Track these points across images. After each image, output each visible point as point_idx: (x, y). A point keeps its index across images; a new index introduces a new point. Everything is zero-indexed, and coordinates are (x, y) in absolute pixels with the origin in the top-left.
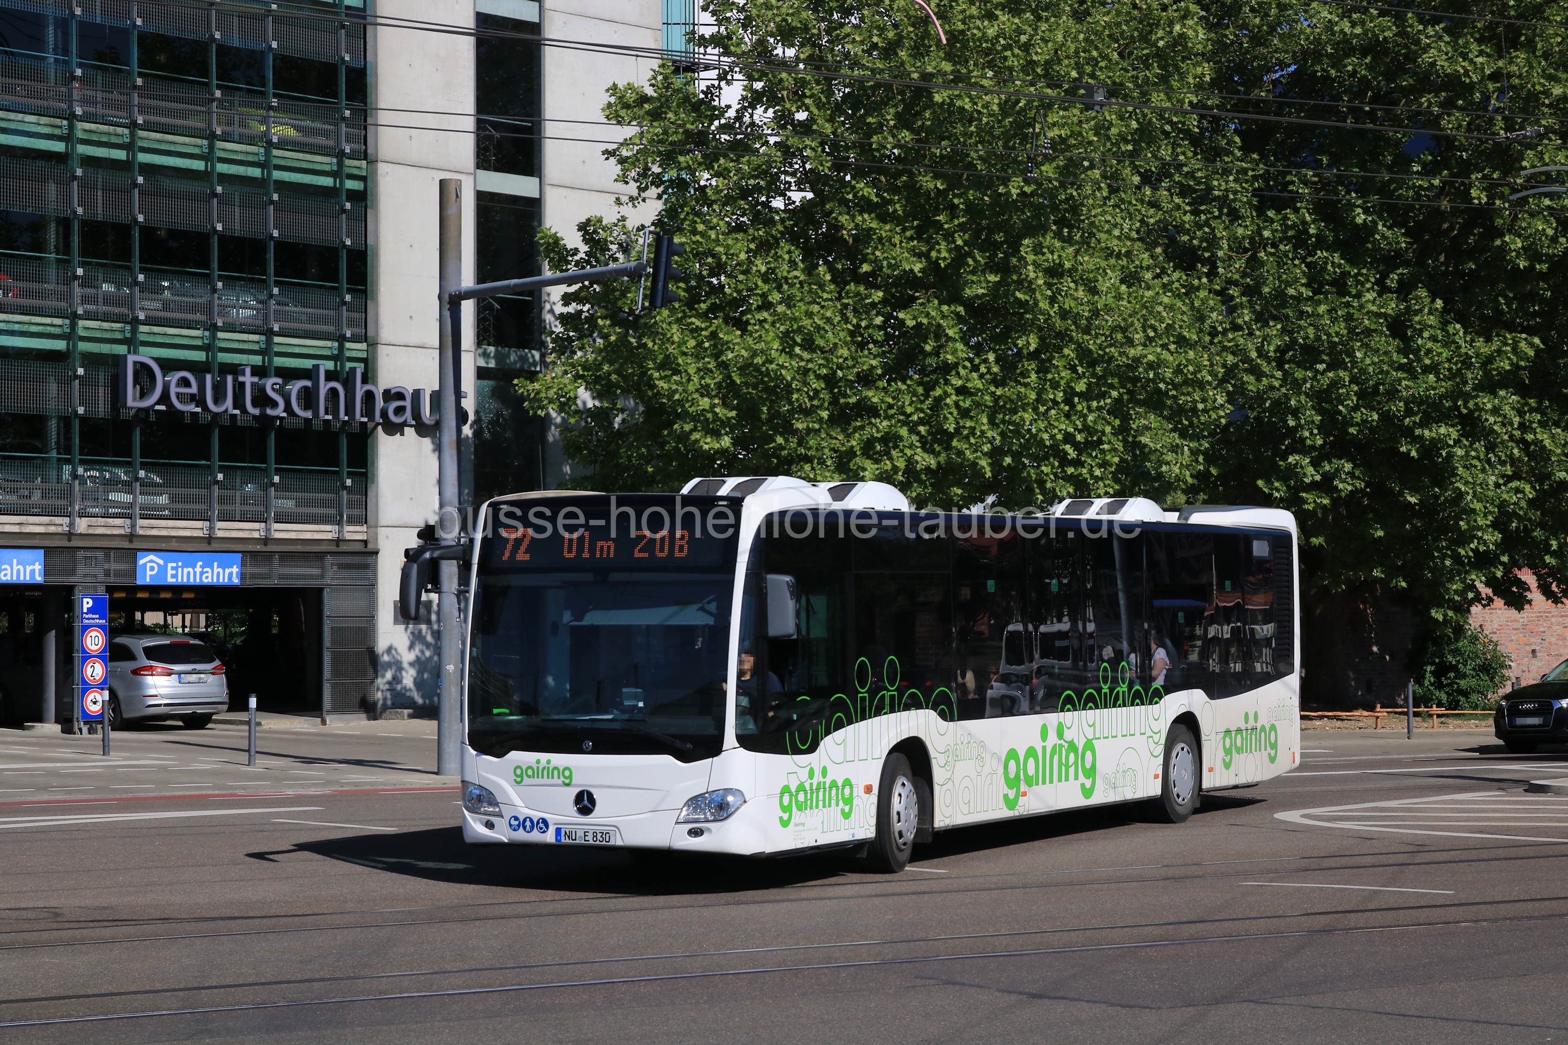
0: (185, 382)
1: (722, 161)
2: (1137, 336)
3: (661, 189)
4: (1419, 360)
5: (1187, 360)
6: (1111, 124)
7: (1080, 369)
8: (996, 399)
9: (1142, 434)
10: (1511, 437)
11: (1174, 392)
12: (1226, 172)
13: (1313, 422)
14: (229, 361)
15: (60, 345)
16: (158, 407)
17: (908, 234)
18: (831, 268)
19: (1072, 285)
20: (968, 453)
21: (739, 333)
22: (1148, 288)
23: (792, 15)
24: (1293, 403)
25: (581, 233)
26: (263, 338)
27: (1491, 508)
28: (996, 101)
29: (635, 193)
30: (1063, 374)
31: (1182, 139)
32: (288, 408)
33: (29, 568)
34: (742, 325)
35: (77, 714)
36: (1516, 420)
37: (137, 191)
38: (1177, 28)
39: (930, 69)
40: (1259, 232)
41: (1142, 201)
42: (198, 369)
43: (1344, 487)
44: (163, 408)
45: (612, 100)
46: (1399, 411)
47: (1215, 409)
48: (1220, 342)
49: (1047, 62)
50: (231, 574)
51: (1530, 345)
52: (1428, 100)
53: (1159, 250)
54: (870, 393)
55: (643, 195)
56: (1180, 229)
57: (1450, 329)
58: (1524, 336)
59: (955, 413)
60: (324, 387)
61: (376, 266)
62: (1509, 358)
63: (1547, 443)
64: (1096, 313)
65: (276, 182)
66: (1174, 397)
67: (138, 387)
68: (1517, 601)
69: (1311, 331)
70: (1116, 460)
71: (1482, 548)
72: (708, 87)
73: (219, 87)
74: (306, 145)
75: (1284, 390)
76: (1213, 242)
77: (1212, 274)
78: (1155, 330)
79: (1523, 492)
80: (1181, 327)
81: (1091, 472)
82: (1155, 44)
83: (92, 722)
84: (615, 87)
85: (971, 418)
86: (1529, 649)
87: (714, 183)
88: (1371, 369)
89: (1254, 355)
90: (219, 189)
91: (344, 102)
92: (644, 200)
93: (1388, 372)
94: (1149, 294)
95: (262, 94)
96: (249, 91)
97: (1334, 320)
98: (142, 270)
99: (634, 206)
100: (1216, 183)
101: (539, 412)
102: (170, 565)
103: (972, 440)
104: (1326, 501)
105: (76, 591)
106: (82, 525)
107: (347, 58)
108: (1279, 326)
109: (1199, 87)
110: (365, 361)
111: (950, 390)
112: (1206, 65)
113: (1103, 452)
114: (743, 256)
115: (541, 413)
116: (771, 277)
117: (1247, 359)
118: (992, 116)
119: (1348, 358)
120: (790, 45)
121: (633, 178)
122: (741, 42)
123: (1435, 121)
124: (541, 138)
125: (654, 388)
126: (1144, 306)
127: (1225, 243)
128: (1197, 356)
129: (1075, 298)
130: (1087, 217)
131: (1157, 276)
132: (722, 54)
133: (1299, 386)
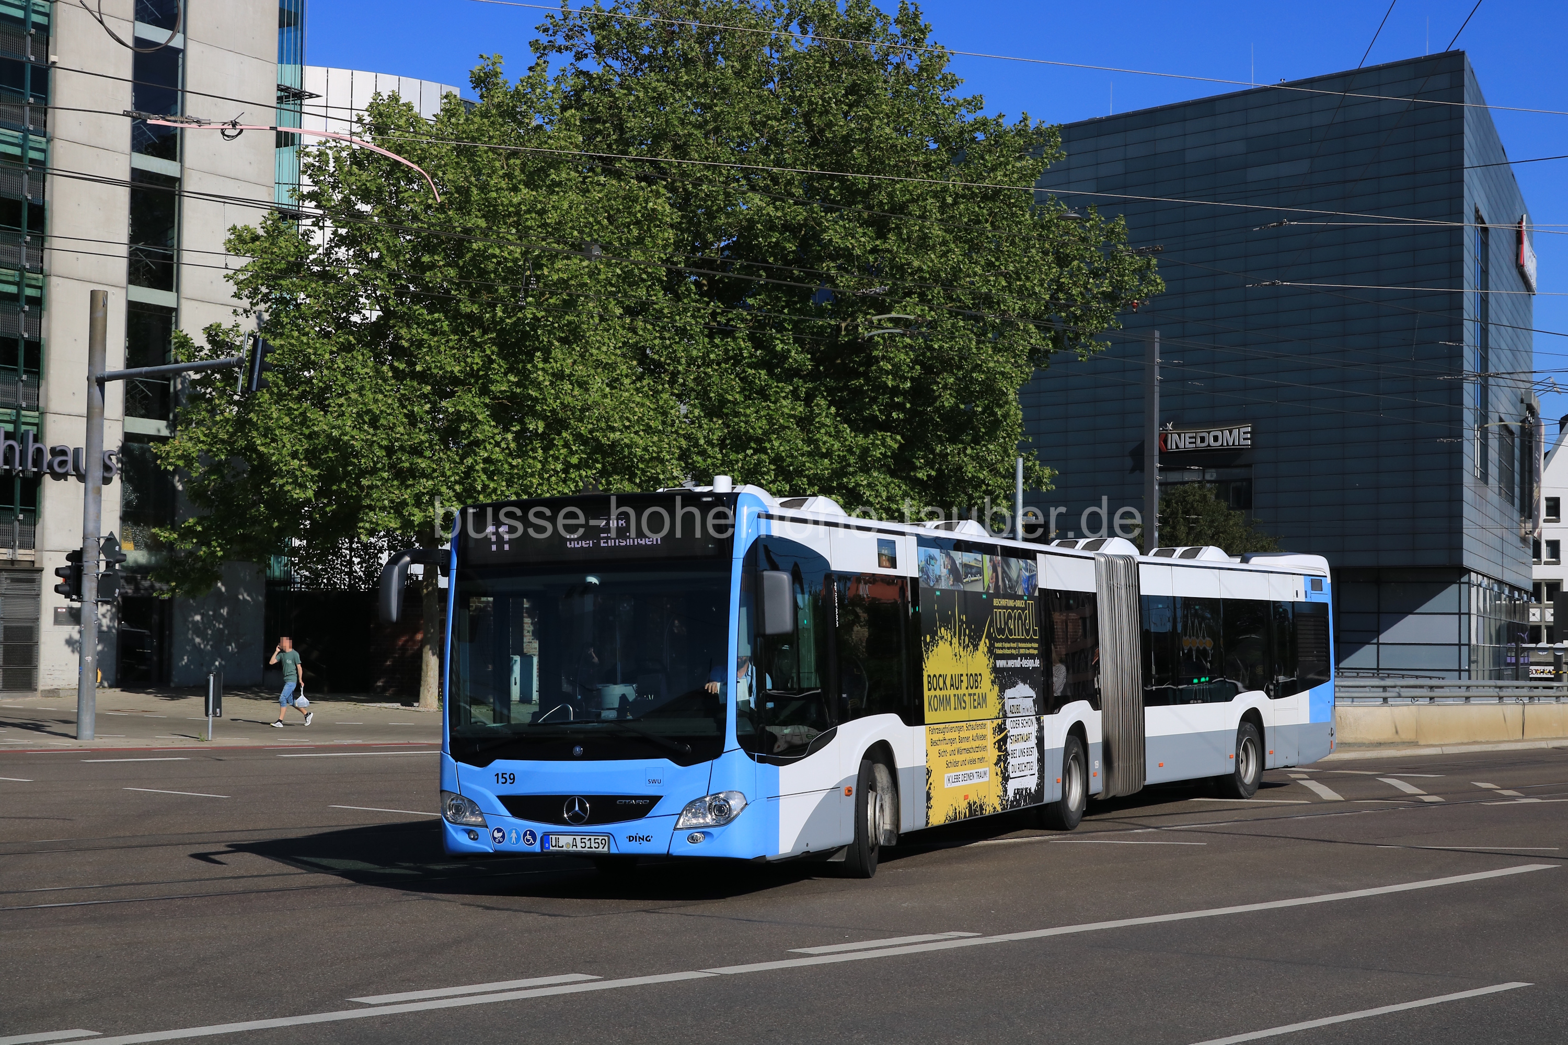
1: (314, 285)
2: (616, 425)
3: (269, 303)
4: (818, 447)
5: (653, 443)
6: (599, 270)
7: (574, 448)
8: (512, 467)
12: (685, 310)
17: (451, 344)
18: (392, 367)
19: (570, 387)
21: (322, 413)
22: (627, 391)
23: (370, 181)
25: (205, 335)
28: (518, 250)
29: (248, 307)
30: (562, 451)
31: (654, 285)
34: (325, 409)
36: (884, 495)
38: (650, 205)
39: (470, 225)
40: (708, 353)
41: (624, 328)
45: (232, 237)
49: (556, 224)
51: (894, 442)
52: (828, 266)
53: (635, 363)
54: (419, 461)
55: (255, 308)
57: (841, 427)
58: (889, 434)
59: (484, 477)
60: (4, 444)
61: (47, 355)
62: (880, 449)
64: (587, 408)
66: (643, 472)
69: (742, 424)
72: (305, 231)
77: (672, 382)
78: (630, 421)
82: (635, 215)
84: (234, 228)
85: (494, 480)
87: (308, 302)
88: (783, 454)
89: (702, 442)
91: (26, 230)
92: (255, 312)
93: (796, 457)
94: (627, 394)
97: (759, 418)
99: (248, 317)
100: (678, 318)
101: (169, 467)
107: (29, 198)
108: (720, 422)
109: (665, 247)
110: (36, 425)
111: (478, 458)
112: (671, 231)
114: (327, 356)
115: (170, 468)
116: (348, 372)
117: (696, 445)
118: (515, 261)
119: (768, 445)
120: (368, 203)
121: (246, 296)
122: (330, 200)
123: (831, 280)
124: (179, 264)
125: (255, 450)
126: (622, 403)
127: (683, 361)
128: (660, 441)
129: (573, 396)
130: (583, 336)
131: (634, 382)
132: (317, 207)
133: (733, 464)
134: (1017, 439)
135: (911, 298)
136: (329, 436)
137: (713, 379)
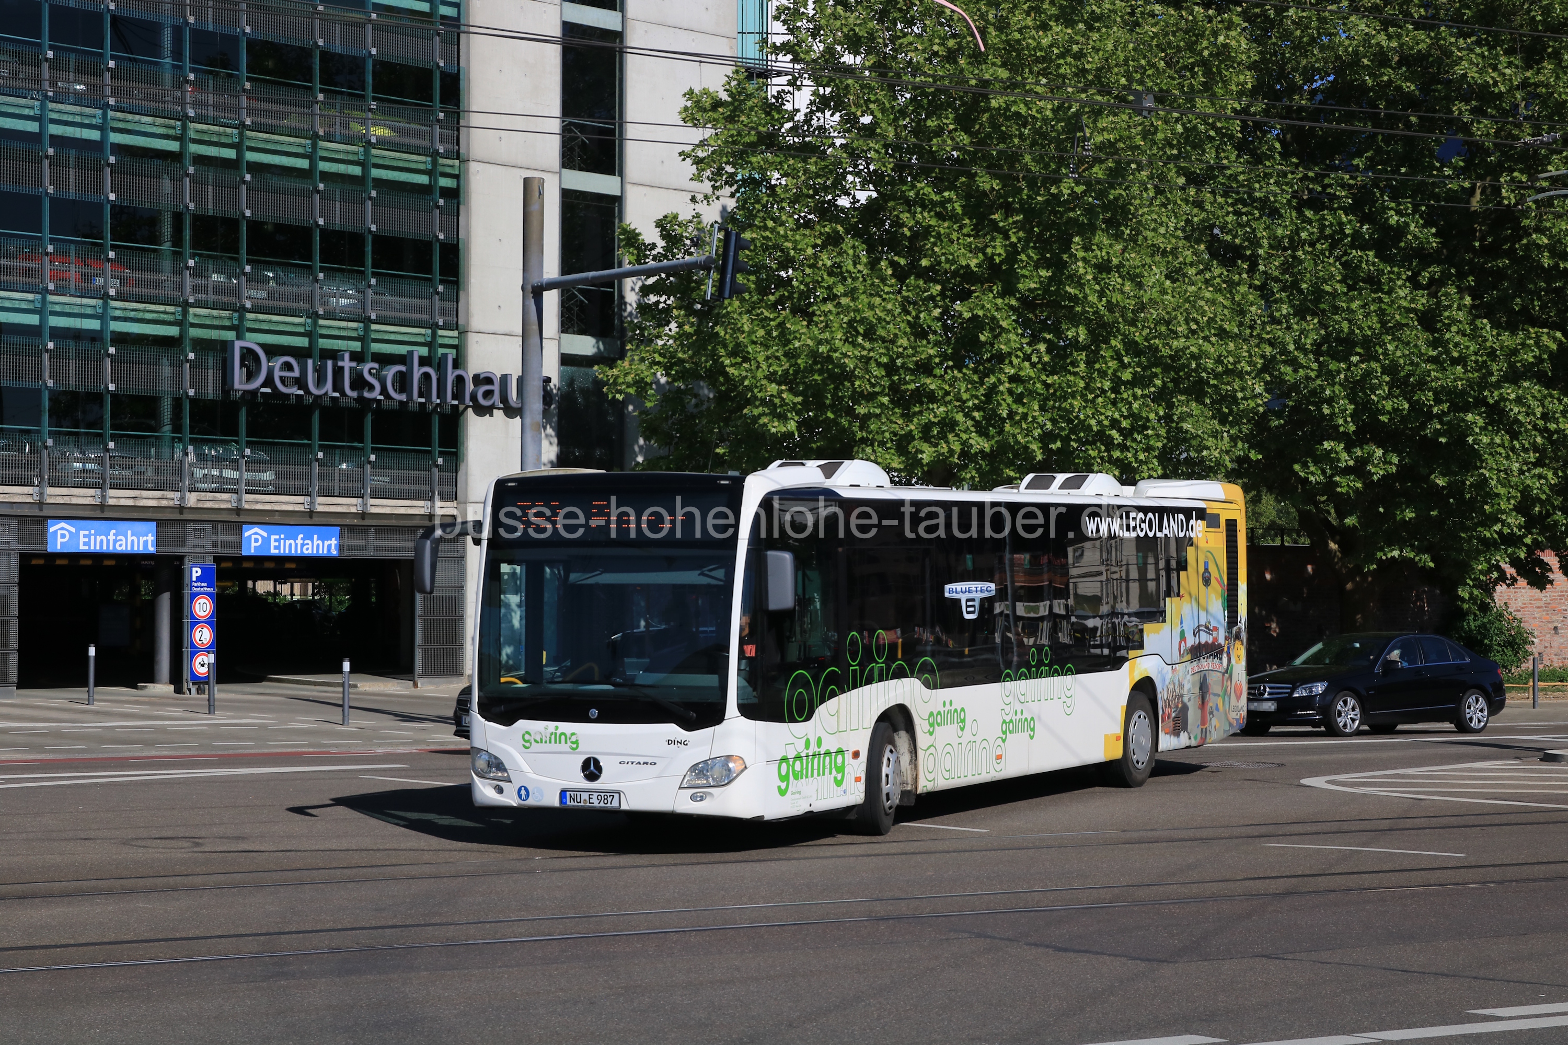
0: (288, 367)
1: (791, 162)
2: (1180, 329)
3: (735, 187)
4: (1448, 352)
5: (1228, 351)
6: (1156, 128)
7: (1126, 360)
8: (1047, 386)
9: (1184, 421)
10: (1535, 427)
11: (1215, 382)
12: (1267, 176)
13: (1347, 410)
14: (329, 347)
15: (174, 331)
16: (263, 390)
17: (965, 231)
18: (893, 264)
19: (1119, 280)
20: (1019, 437)
21: (805, 323)
22: (1192, 283)
23: (859, 25)
24: (1328, 392)
25: (658, 230)
26: (361, 325)
27: (1513, 492)
28: (1049, 106)
29: (709, 190)
30: (1110, 364)
31: (1226, 144)
32: (384, 391)
33: (142, 539)
34: (809, 317)
35: (186, 675)
36: (1539, 411)
37: (244, 187)
38: (1221, 39)
39: (987, 76)
40: (1297, 232)
41: (1186, 201)
42: (300, 354)
43: (1377, 472)
44: (268, 390)
45: (689, 104)
46: (1428, 400)
47: (1255, 396)
48: (1258, 335)
49: (1098, 69)
50: (329, 546)
51: (1553, 339)
52: (1459, 109)
53: (1202, 247)
54: (928, 381)
55: (717, 193)
56: (1223, 228)
57: (1478, 322)
58: (1545, 330)
59: (1009, 400)
60: (417, 372)
61: (468, 259)
62: (1533, 351)
64: (1142, 307)
65: (374, 180)
66: (1214, 386)
67: (244, 369)
68: (1539, 581)
69: (1345, 325)
70: (1160, 445)
71: (1506, 531)
72: (778, 92)
73: (321, 91)
74: (403, 145)
75: (1319, 382)
76: (1253, 242)
77: (1252, 269)
78: (1197, 323)
79: (1546, 478)
80: (1222, 320)
81: (1135, 455)
82: (1200, 53)
83: (200, 682)
84: (691, 92)
85: (1023, 404)
86: (1551, 626)
87: (784, 182)
88: (1402, 361)
89: (1291, 347)
90: (321, 186)
91: (439, 105)
92: (718, 198)
93: (1417, 365)
94: (1193, 289)
95: (363, 97)
96: (350, 94)
97: (1367, 315)
98: (249, 262)
99: (709, 204)
100: (1257, 186)
101: (618, 396)
102: (273, 537)
103: (1024, 426)
104: (1359, 485)
105: (186, 560)
106: (192, 500)
107: (442, 64)
108: (1316, 321)
109: (1241, 94)
110: (455, 347)
111: (1003, 377)
112: (1248, 73)
113: (1147, 437)
114: (810, 251)
115: (620, 397)
116: (836, 271)
117: (1284, 351)
118: (1045, 120)
119: (1380, 351)
120: (856, 53)
121: (708, 178)
122: (810, 49)
123: (1466, 128)
124: (622, 139)
125: (726, 374)
126: (1187, 300)
127: (1265, 242)
128: (1237, 348)
129: (1123, 293)
130: (1134, 216)
131: (1200, 272)
132: (792, 61)
133: (1334, 377)
136: (814, 354)
137: (1306, 264)
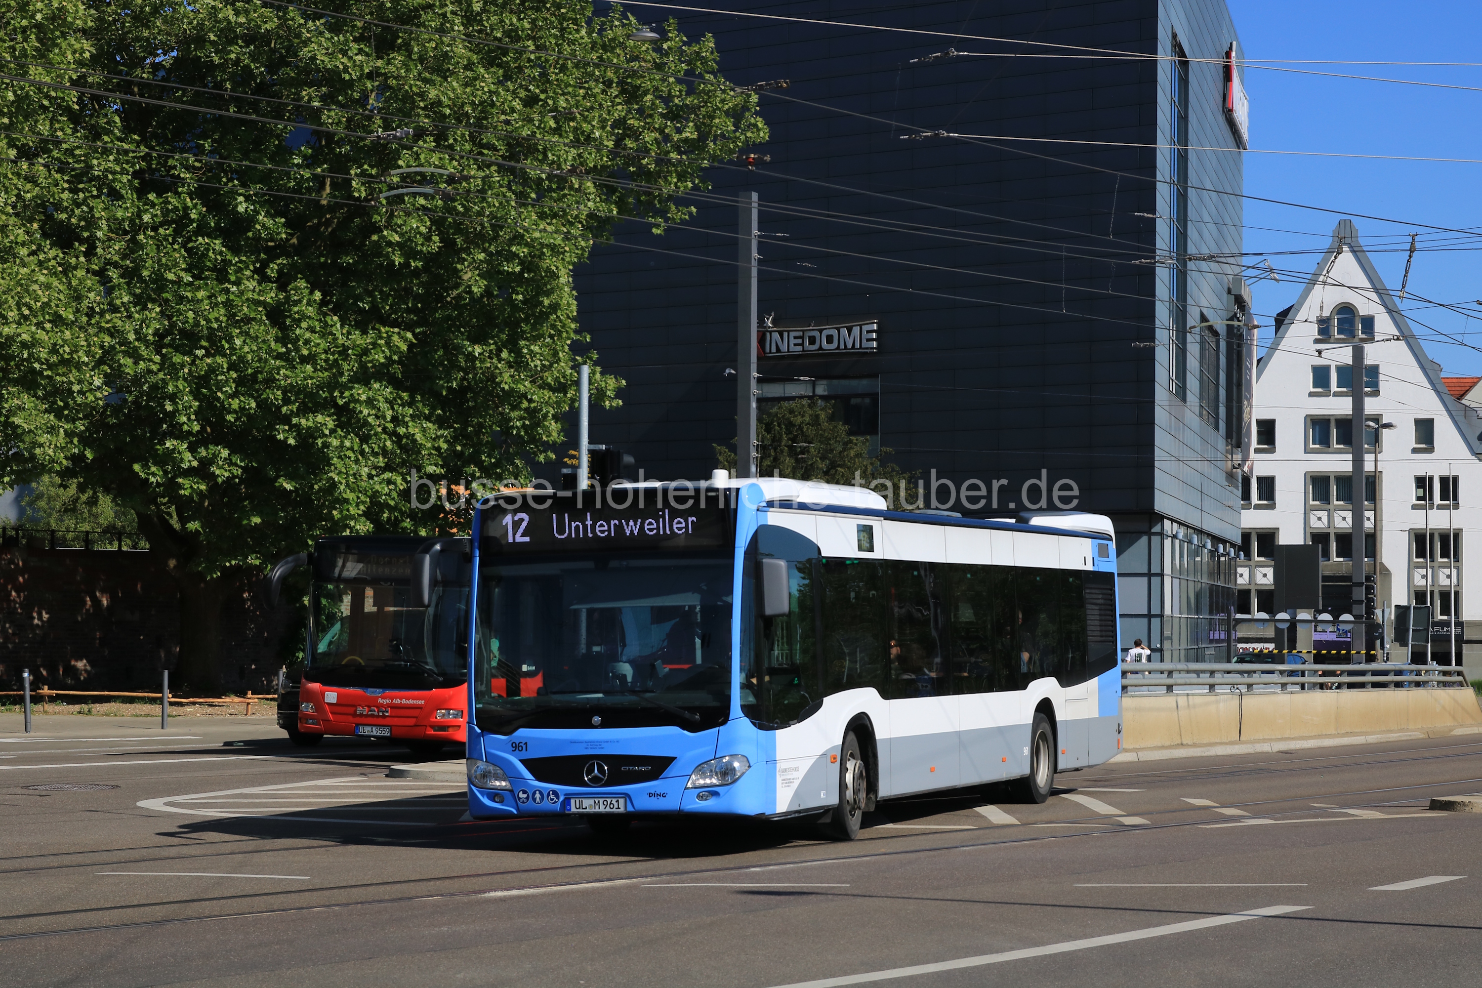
2: (11, 314)
4: (297, 349)
5: (63, 340)
9: (15, 414)
10: (385, 429)
11: (49, 373)
12: (106, 151)
13: (191, 407)
22: (24, 265)
24: (171, 388)
27: (363, 498)
31: (61, 115)
36: (389, 414)
40: (139, 215)
41: (18, 175)
43: (221, 473)
46: (277, 399)
47: (92, 390)
48: (98, 323)
51: (403, 339)
52: (309, 94)
53: (35, 226)
56: (58, 206)
57: (328, 321)
58: (396, 330)
62: (383, 352)
63: (418, 437)
66: (48, 377)
69: (191, 314)
75: (161, 375)
76: (91, 222)
77: (90, 253)
78: (30, 308)
79: (395, 484)
80: (57, 306)
82: (33, 16)
88: (249, 357)
89: (132, 337)
93: (266, 361)
94: (24, 271)
97: (214, 306)
100: (95, 162)
104: (203, 487)
108: (158, 309)
109: (79, 63)
112: (86, 41)
117: (124, 342)
119: (227, 346)
123: (316, 114)
126: (19, 283)
127: (104, 224)
128: (73, 336)
131: (33, 253)
133: (177, 371)
134: (568, 338)
135: (425, 142)
137: (148, 250)
